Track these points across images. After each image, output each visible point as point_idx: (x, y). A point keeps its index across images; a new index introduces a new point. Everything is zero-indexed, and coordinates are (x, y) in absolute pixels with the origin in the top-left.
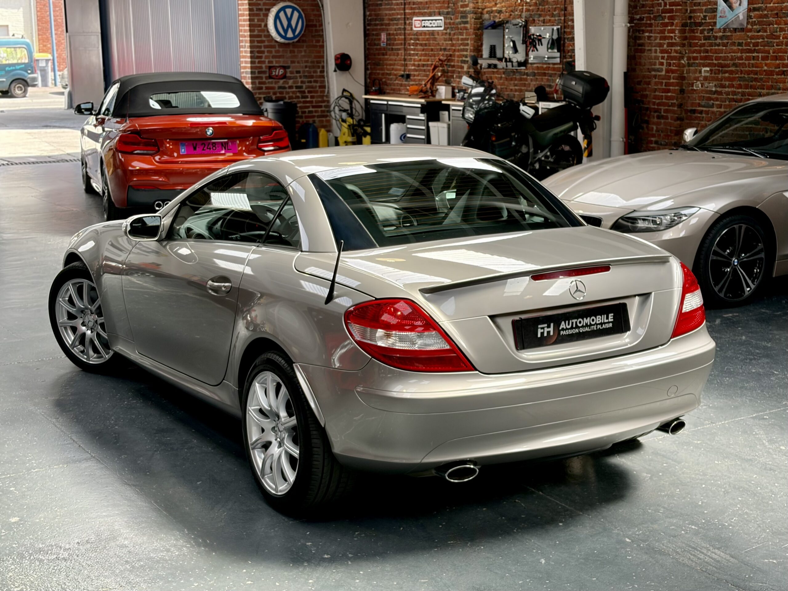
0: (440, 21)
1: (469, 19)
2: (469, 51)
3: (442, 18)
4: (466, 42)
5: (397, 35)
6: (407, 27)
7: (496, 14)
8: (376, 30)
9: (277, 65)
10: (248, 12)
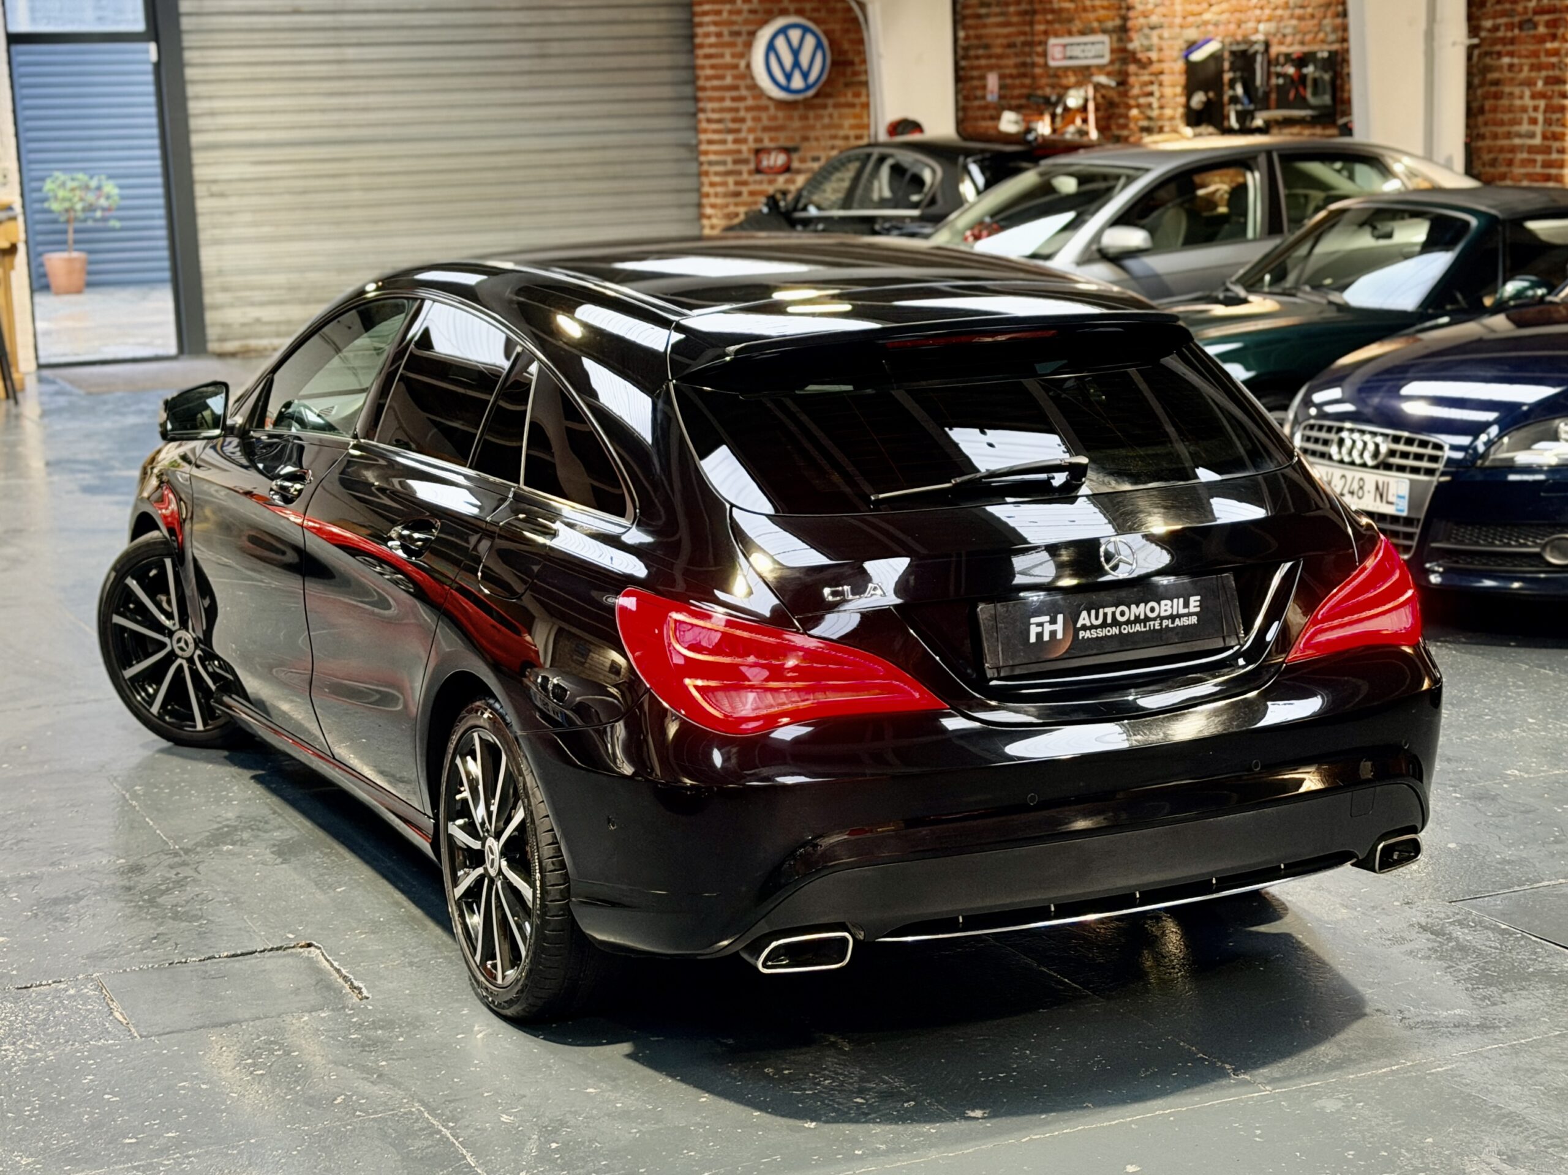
0: (1102, 46)
3: (1105, 38)
4: (1150, 88)
5: (1017, 76)
6: (1036, 59)
7: (1210, 28)
8: (978, 68)
9: (772, 145)
10: (713, 40)
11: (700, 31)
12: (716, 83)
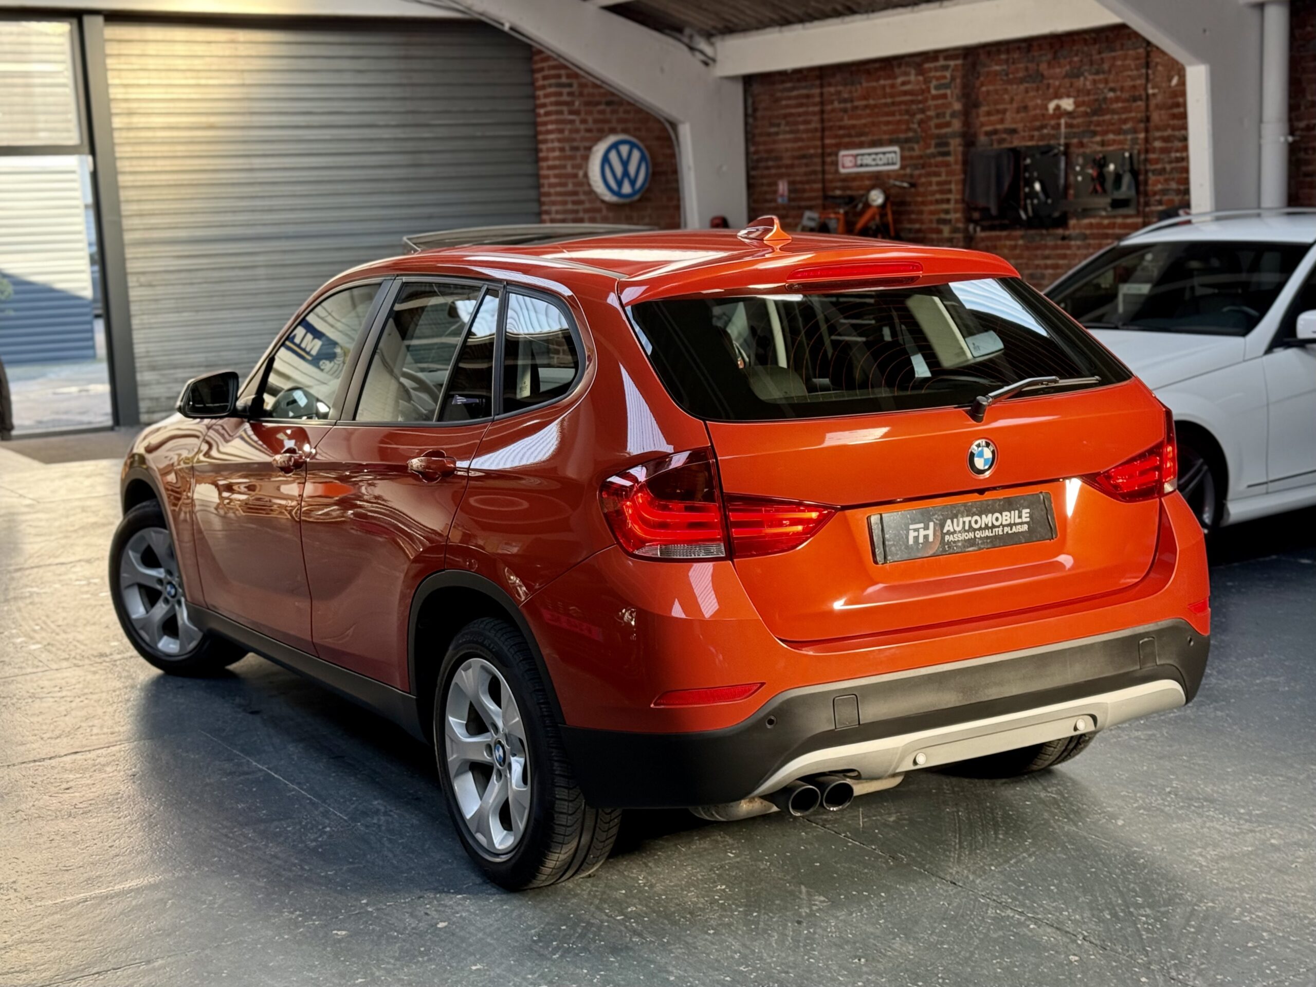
0: (893, 155)
1: (952, 148)
2: (952, 202)
3: (896, 149)
4: (947, 187)
5: (808, 182)
6: (827, 168)
7: (1004, 136)
8: (769, 176)
10: (557, 154)
11: (543, 147)
12: (559, 189)
